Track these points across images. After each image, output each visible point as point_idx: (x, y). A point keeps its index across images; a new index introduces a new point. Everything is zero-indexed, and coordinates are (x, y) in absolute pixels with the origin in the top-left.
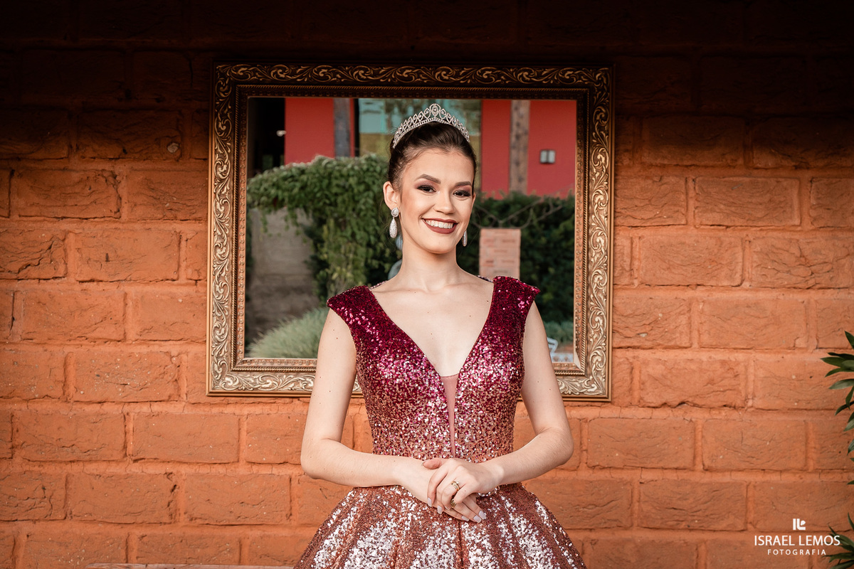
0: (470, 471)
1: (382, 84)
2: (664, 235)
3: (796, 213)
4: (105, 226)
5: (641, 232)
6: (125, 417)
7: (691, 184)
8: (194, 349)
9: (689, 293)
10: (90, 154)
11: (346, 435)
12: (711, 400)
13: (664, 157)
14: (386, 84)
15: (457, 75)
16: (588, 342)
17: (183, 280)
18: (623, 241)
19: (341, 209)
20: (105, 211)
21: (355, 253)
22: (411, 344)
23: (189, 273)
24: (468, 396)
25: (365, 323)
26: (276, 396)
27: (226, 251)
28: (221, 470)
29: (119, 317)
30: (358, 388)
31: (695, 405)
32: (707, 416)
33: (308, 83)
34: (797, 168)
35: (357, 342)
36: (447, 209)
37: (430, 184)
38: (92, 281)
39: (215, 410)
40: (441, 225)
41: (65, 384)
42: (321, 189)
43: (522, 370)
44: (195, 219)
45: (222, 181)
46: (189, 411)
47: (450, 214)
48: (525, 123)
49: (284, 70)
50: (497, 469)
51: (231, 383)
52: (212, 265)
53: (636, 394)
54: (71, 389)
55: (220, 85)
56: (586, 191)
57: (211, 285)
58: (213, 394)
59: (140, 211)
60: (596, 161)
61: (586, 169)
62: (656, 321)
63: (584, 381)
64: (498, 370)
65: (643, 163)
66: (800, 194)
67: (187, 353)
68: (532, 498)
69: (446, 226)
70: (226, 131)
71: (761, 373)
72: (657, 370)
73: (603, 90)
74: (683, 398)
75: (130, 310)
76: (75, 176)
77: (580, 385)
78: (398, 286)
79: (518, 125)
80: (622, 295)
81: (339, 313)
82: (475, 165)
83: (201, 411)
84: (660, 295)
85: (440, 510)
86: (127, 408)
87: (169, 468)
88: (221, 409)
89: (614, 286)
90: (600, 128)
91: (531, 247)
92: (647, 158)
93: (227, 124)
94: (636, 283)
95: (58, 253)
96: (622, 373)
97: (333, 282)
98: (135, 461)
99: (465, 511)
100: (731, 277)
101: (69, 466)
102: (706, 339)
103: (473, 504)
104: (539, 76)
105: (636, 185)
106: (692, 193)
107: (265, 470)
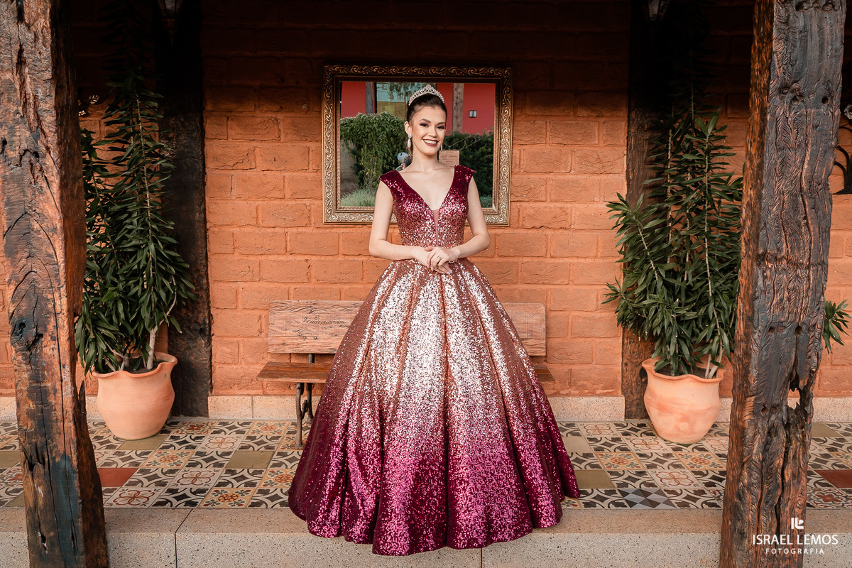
0: (445, 252)
1: (403, 75)
2: (536, 148)
3: (597, 138)
4: (273, 144)
5: (524, 147)
6: (286, 234)
7: (548, 124)
8: (317, 202)
9: (547, 176)
10: (265, 109)
11: (388, 238)
12: (555, 226)
13: (536, 111)
14: (405, 75)
15: (439, 71)
16: (499, 199)
17: (311, 170)
18: (516, 152)
19: (370, 140)
20: (273, 137)
21: (377, 162)
22: (418, 196)
23: (312, 167)
24: (444, 218)
25: (397, 187)
26: (355, 224)
27: (331, 156)
28: (331, 258)
29: (282, 187)
30: (394, 220)
31: (547, 228)
32: (553, 233)
33: (368, 75)
34: (598, 116)
35: (393, 195)
36: (434, 135)
37: (426, 123)
38: (268, 170)
39: (327, 231)
40: (431, 142)
41: (257, 218)
42: (361, 130)
43: (467, 207)
44: (316, 141)
45: (328, 122)
46: (316, 231)
47: (435, 137)
48: (461, 97)
49: (357, 68)
50: (457, 251)
51: (335, 218)
52: (324, 163)
53: (521, 223)
54: (260, 221)
55: (326, 76)
56: (500, 128)
57: (324, 172)
58: (326, 223)
59: (289, 137)
60: (504, 113)
61: (499, 117)
62: (530, 189)
63: (497, 217)
64: (457, 207)
65: (526, 114)
66: (598, 129)
67: (313, 204)
68: (472, 264)
69: (433, 143)
70: (330, 98)
71: (578, 213)
72: (530, 212)
73: (508, 79)
74: (542, 225)
75: (286, 184)
76: (258, 120)
77: (495, 219)
78: (411, 170)
79: (457, 98)
80: (515, 176)
81: (385, 183)
82: (446, 114)
83: (321, 231)
84: (533, 176)
85: (432, 269)
86: (286, 230)
87: (307, 257)
88: (330, 230)
89: (512, 172)
90: (507, 97)
91: (464, 160)
92: (528, 112)
93: (330, 95)
94: (522, 171)
95: (251, 157)
96: (515, 213)
97: (366, 176)
98: (291, 254)
99: (443, 270)
100: (565, 169)
101: (260, 257)
102: (553, 197)
103: (447, 266)
104: (478, 72)
105: (523, 125)
106: (549, 129)
107: (351, 258)
